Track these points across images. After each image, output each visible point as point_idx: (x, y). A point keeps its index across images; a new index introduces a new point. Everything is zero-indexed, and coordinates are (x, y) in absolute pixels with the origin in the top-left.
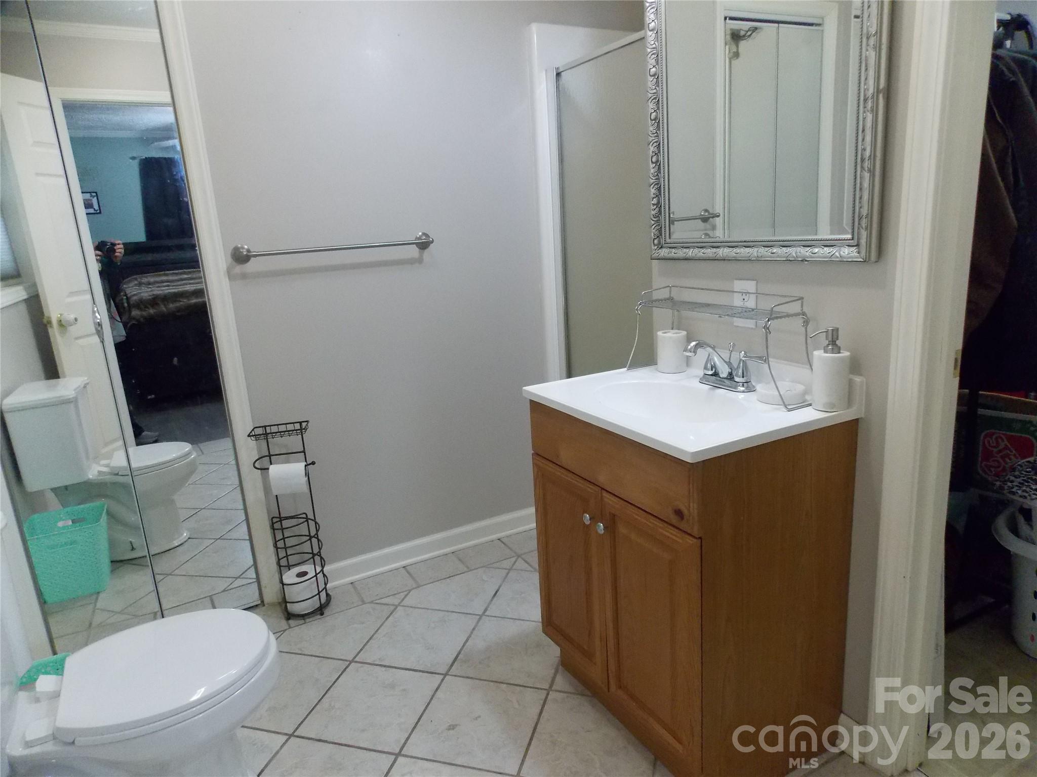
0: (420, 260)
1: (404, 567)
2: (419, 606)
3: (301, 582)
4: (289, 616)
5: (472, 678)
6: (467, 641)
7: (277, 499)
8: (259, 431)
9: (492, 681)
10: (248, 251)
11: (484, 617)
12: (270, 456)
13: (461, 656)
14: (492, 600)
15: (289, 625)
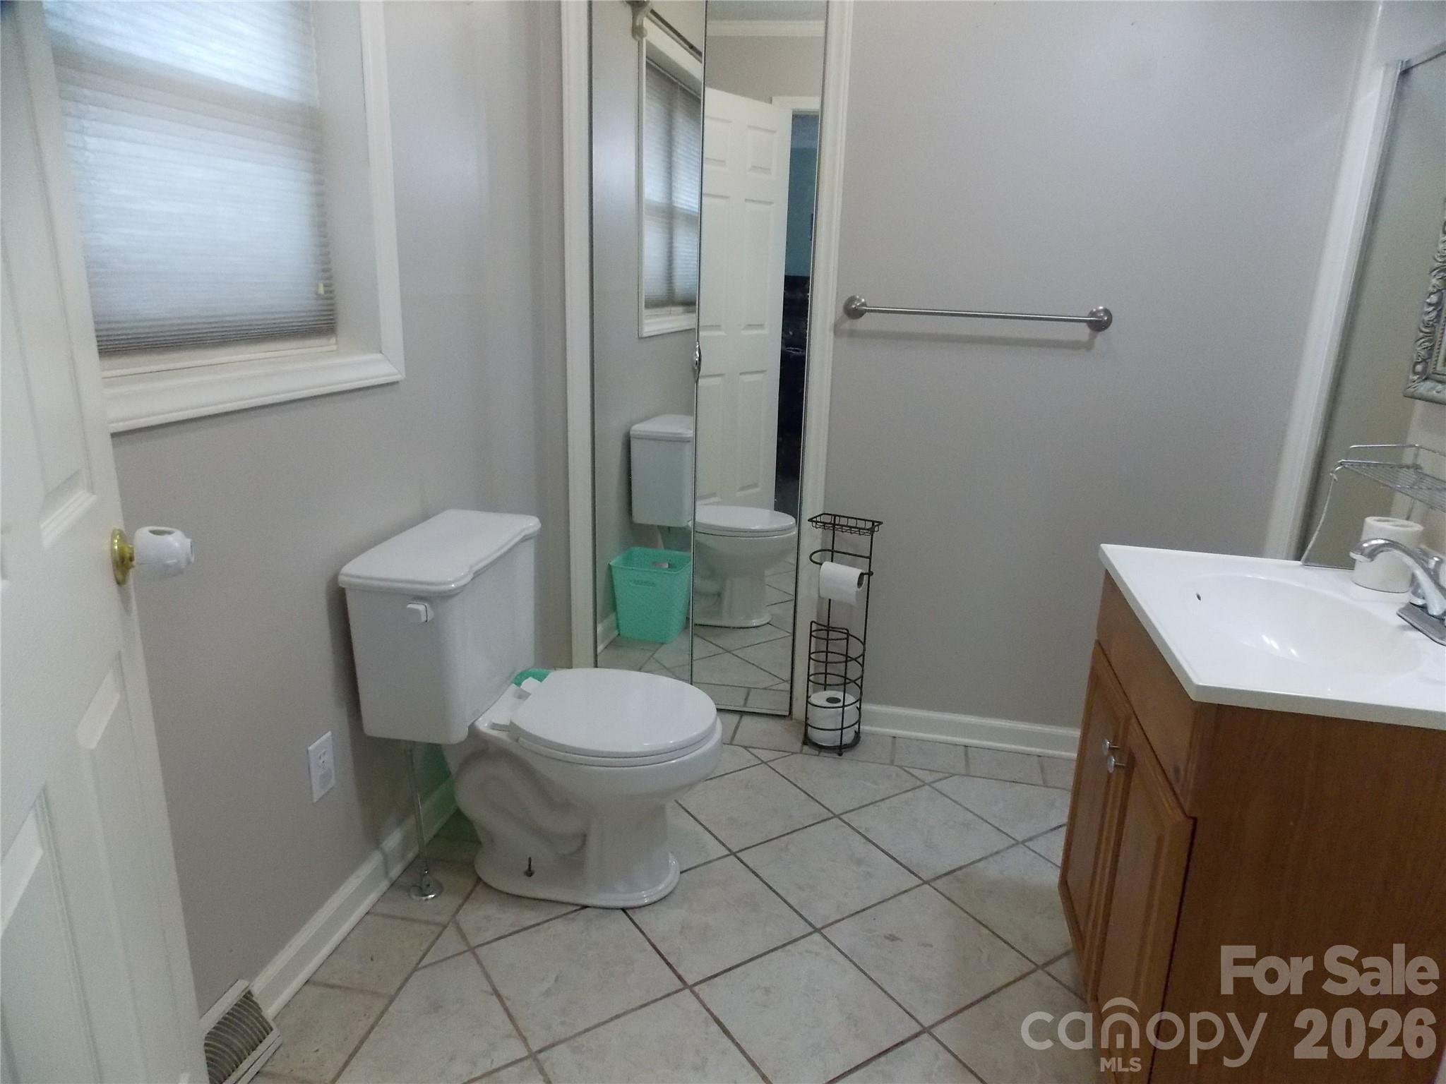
0: (1088, 346)
1: (965, 746)
2: (951, 796)
3: (829, 708)
4: (807, 741)
5: (953, 902)
6: (980, 860)
7: (830, 603)
8: (828, 519)
9: (973, 918)
10: (864, 304)
11: (1022, 846)
12: (833, 551)
13: (959, 873)
14: (1046, 832)
15: (802, 750)
